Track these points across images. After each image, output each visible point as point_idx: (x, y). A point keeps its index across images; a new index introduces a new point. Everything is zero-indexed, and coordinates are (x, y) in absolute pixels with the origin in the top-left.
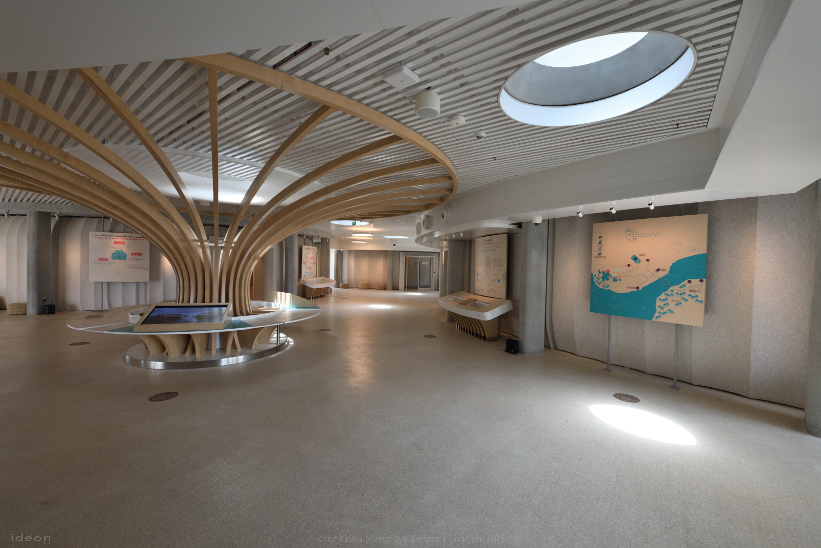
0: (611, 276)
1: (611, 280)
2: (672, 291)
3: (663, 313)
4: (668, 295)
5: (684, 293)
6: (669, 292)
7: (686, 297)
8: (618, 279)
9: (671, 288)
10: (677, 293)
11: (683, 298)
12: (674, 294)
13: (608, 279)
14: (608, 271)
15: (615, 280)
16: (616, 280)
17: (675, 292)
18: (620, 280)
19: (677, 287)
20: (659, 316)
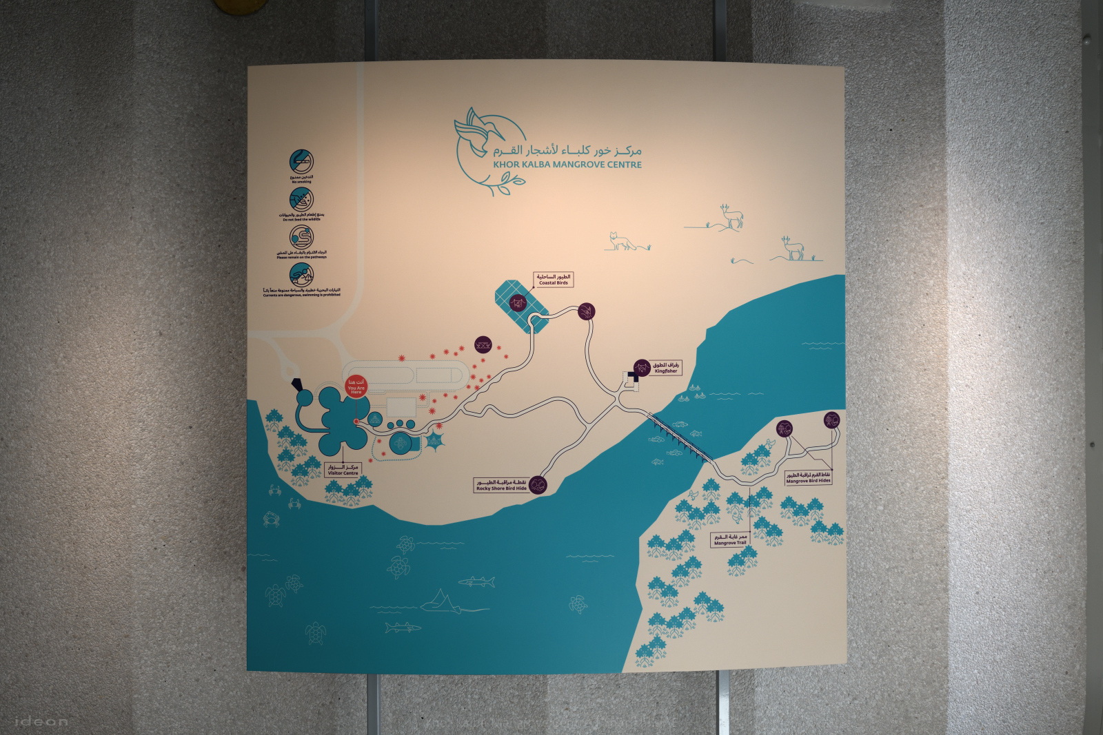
0: (376, 419)
1: (378, 441)
2: (711, 485)
3: (675, 622)
4: (696, 514)
5: (765, 493)
6: (696, 496)
8: (420, 432)
9: (707, 472)
10: (734, 499)
11: (762, 523)
12: (721, 503)
13: (359, 441)
14: (357, 382)
15: (404, 443)
16: (413, 444)
17: (726, 490)
18: (435, 441)
19: (730, 463)
20: (658, 643)
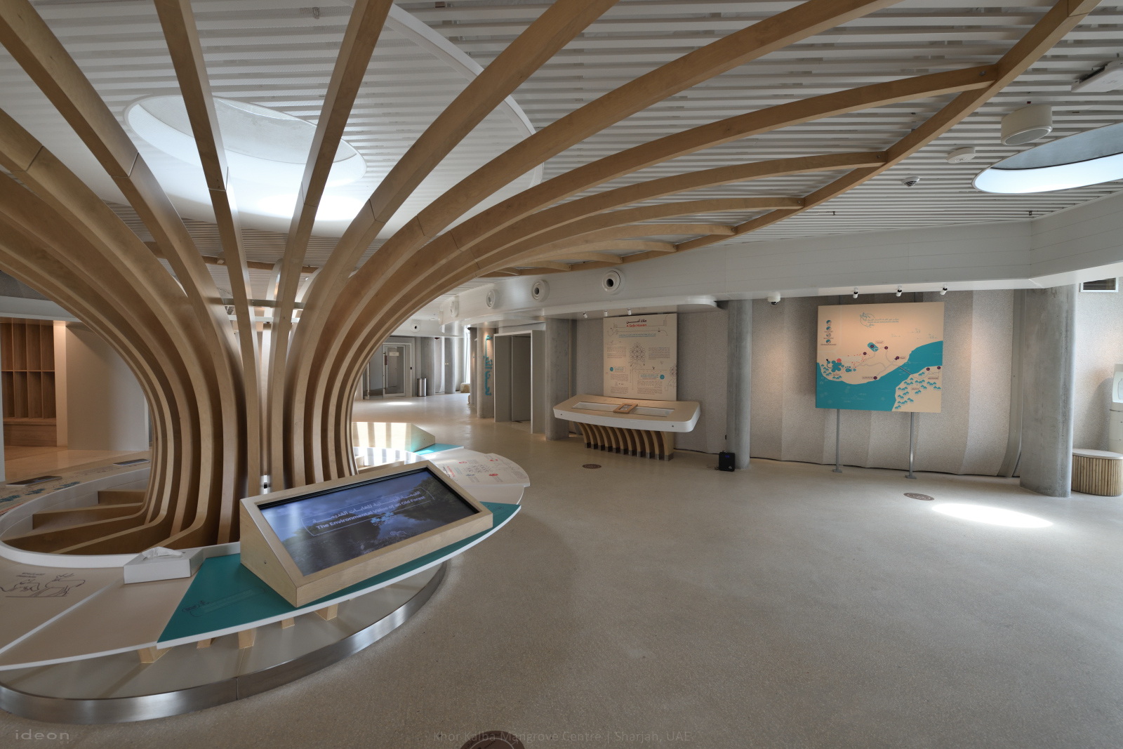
0: (843, 366)
1: (843, 370)
2: (912, 379)
3: (903, 403)
4: (908, 384)
5: (923, 381)
6: (908, 380)
7: (925, 384)
8: (852, 368)
9: (911, 376)
10: (917, 381)
11: (923, 386)
12: (914, 382)
13: (839, 370)
14: (839, 360)
16: (850, 370)
18: (855, 370)
19: (916, 375)
20: (899, 406)
